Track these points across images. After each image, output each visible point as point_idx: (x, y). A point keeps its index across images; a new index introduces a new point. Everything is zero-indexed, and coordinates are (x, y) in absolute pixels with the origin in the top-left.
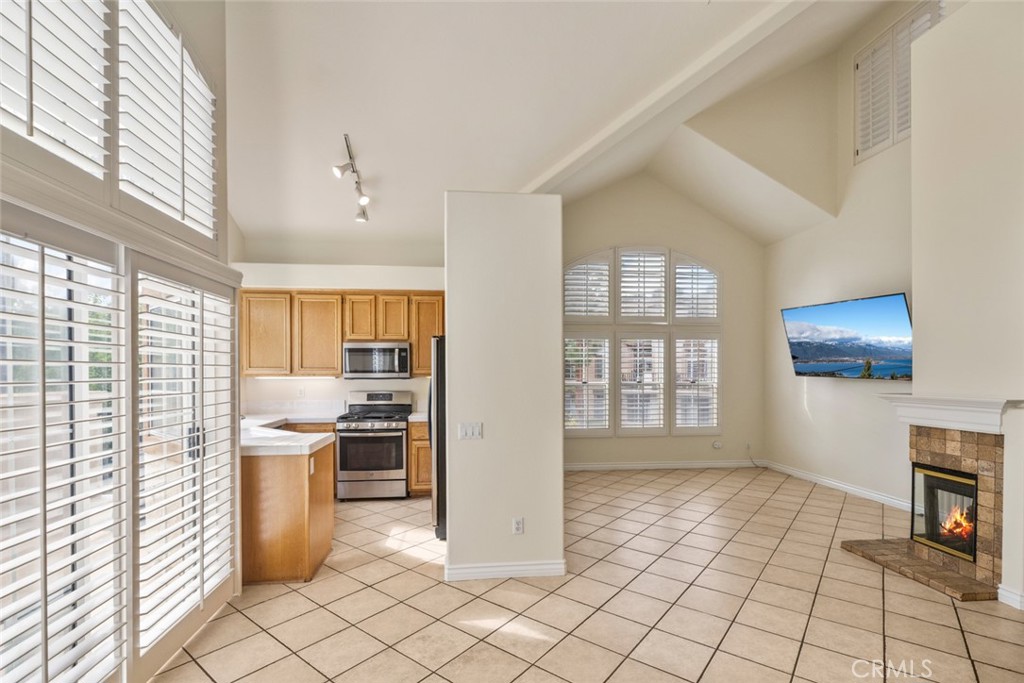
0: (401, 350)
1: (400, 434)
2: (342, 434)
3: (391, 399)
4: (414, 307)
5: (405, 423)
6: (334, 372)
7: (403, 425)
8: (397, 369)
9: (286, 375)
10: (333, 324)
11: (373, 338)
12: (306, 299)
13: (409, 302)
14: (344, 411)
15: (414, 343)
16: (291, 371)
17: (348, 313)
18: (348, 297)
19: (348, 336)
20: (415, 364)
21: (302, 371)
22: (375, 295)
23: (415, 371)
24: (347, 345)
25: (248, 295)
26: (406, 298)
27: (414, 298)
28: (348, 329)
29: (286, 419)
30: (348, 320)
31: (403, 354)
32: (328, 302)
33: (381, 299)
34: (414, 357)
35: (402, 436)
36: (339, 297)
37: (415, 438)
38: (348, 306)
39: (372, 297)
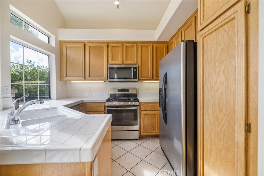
0: (134, 68)
1: (136, 108)
2: (109, 108)
3: (128, 91)
4: (139, 49)
5: (138, 102)
6: (104, 79)
7: (137, 103)
8: (132, 77)
9: (82, 80)
10: (103, 57)
11: (121, 63)
12: (91, 45)
13: (137, 47)
14: (108, 97)
15: (140, 65)
16: (85, 78)
17: (110, 52)
18: (110, 44)
19: (110, 62)
20: (140, 75)
21: (90, 78)
22: (122, 43)
23: (140, 78)
24: (109, 66)
25: (65, 44)
26: (136, 45)
27: (139, 45)
28: (110, 59)
29: (82, 101)
30: (110, 55)
31: (135, 70)
32: (101, 47)
33: (125, 45)
34: (139, 71)
35: (137, 109)
36: (106, 44)
37: (143, 110)
38: (110, 49)
39: (121, 44)
